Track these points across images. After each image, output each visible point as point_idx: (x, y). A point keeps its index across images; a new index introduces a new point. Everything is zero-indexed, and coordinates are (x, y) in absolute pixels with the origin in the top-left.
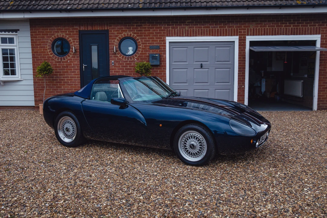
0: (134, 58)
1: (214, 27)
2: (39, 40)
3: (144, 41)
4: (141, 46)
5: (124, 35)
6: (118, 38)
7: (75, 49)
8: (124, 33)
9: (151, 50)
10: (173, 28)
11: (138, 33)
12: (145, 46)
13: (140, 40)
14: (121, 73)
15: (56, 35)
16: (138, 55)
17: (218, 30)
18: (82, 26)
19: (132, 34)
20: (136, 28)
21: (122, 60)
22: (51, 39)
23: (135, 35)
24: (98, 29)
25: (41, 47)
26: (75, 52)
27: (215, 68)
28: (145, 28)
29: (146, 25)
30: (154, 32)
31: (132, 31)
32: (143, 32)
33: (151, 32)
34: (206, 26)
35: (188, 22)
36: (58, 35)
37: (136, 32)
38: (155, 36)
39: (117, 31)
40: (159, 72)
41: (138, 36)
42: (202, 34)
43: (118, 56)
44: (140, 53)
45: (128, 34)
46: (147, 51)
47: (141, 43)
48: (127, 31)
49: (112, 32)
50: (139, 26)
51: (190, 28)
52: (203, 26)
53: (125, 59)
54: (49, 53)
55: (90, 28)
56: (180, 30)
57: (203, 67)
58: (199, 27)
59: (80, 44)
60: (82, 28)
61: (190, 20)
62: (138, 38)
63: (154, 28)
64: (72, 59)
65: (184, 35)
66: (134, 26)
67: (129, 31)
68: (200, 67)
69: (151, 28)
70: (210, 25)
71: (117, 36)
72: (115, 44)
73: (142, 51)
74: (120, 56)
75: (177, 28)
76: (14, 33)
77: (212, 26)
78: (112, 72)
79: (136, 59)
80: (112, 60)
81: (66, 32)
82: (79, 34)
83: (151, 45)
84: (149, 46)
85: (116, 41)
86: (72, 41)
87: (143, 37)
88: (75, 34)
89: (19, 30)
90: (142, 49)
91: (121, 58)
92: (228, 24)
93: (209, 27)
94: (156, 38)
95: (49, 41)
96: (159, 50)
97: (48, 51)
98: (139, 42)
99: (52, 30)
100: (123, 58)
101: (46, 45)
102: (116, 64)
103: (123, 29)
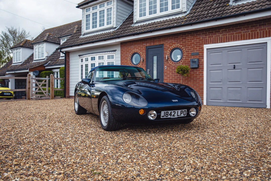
0: (180, 63)
1: (246, 32)
2: (125, 55)
3: (188, 50)
4: (185, 53)
5: (174, 46)
6: (169, 49)
7: (143, 59)
8: (174, 45)
9: (192, 56)
10: (209, 37)
11: (183, 44)
12: (188, 54)
13: (184, 49)
14: (171, 75)
15: (133, 51)
16: (183, 61)
17: (249, 34)
18: (148, 43)
19: (179, 45)
20: (181, 41)
21: (172, 65)
22: (131, 54)
23: (181, 46)
24: (157, 44)
25: (125, 60)
26: (143, 62)
27: (248, 69)
28: (188, 40)
29: (189, 37)
30: (195, 42)
31: (178, 43)
32: (187, 43)
33: (192, 42)
34: (238, 32)
35: (221, 31)
36: (134, 51)
37: (181, 43)
38: (195, 45)
39: (169, 44)
40: (198, 74)
41: (183, 46)
42: (235, 39)
43: (170, 62)
44: (184, 59)
45: (176, 46)
46: (189, 57)
47: (185, 52)
48: (175, 43)
49: (166, 45)
50: (184, 38)
51: (224, 35)
52: (235, 33)
53: (174, 64)
54: (129, 63)
55: (152, 44)
56: (215, 38)
57: (236, 68)
58: (232, 34)
59: (146, 56)
60: (148, 45)
61: (223, 29)
62: (183, 48)
63: (194, 39)
64: (142, 66)
65: (219, 42)
66: (180, 39)
67: (177, 43)
68: (233, 68)
69: (193, 39)
70: (242, 30)
71: (169, 48)
72: (168, 54)
73: (186, 58)
74: (171, 62)
75: (213, 37)
76: (114, 52)
77: (244, 31)
78: (165, 74)
79: (181, 64)
80: (165, 65)
81: (139, 48)
82: (146, 49)
83: (192, 52)
84: (191, 53)
85: (168, 51)
86: (142, 54)
87: (187, 47)
88: (143, 49)
89: (116, 50)
90: (186, 56)
91: (171, 64)
92: (260, 27)
93: (241, 33)
94: (196, 47)
95: (130, 55)
96: (198, 56)
97: (129, 61)
98: (184, 51)
99: (131, 48)
100: (172, 63)
101: (128, 58)
102: (168, 68)
103: (173, 42)
